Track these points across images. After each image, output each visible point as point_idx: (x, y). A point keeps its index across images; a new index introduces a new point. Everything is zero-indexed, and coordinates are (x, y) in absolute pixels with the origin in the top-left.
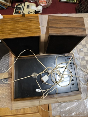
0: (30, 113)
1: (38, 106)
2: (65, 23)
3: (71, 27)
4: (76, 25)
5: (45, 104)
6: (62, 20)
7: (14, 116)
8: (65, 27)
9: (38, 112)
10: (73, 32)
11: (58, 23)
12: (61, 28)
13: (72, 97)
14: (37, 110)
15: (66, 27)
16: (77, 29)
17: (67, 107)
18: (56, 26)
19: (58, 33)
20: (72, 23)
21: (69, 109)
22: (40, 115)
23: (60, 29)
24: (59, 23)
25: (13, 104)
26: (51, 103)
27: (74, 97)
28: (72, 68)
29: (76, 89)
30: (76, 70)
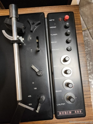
28: (69, 48)
29: (77, 112)
30: (83, 53)
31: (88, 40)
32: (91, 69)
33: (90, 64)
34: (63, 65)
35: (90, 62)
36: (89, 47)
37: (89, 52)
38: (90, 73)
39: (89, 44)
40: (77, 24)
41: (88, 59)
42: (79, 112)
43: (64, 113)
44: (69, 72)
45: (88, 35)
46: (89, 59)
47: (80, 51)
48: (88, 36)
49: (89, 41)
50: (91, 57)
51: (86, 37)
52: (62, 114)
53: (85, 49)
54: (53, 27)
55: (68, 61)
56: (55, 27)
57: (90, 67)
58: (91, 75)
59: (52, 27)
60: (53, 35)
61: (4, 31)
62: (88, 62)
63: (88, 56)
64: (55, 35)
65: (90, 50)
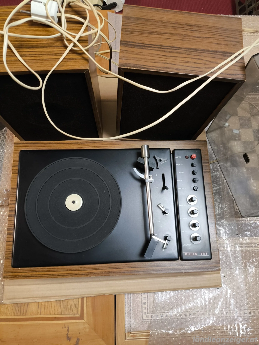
0: (56, 319)
1: (82, 299)
2: (177, 34)
3: (194, 47)
4: (215, 41)
5: (104, 295)
6: (168, 22)
7: (8, 323)
8: (174, 45)
9: (81, 318)
10: (199, 65)
11: (151, 33)
12: (160, 47)
13: (191, 278)
14: (80, 309)
15: (179, 46)
16: (216, 56)
17: (172, 309)
18: (145, 39)
19: (151, 64)
20: (199, 35)
21: (180, 315)
22: (86, 326)
23: (159, 53)
24: (158, 33)
25: (5, 287)
26: (124, 293)
27: (199, 277)
28: (196, 188)
29: (203, 254)
30: (209, 193)
31: (217, 175)
32: (221, 213)
33: (219, 207)
34: (189, 205)
35: (219, 205)
36: (218, 185)
37: (218, 191)
38: (219, 218)
39: (219, 181)
40: (204, 162)
41: (216, 201)
42: (205, 254)
43: (190, 254)
44: (196, 211)
45: (218, 169)
46: (218, 200)
47: (207, 191)
48: (217, 171)
49: (219, 177)
50: (221, 197)
51: (214, 171)
52: (188, 255)
53: (214, 187)
54: (180, 165)
55: (194, 202)
56: (181, 165)
57: (219, 211)
58: (220, 221)
59: (178, 165)
60: (180, 172)
61: (135, 168)
62: (217, 205)
63: (217, 196)
64: (181, 173)
65: (219, 189)
